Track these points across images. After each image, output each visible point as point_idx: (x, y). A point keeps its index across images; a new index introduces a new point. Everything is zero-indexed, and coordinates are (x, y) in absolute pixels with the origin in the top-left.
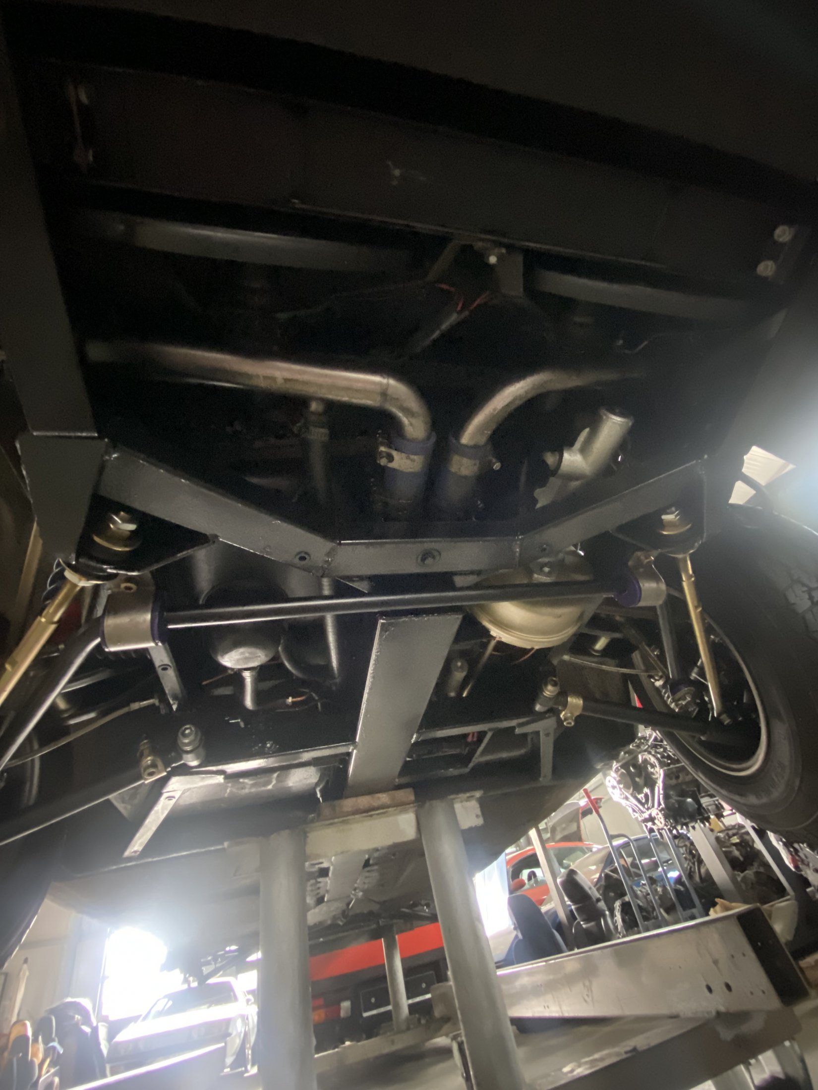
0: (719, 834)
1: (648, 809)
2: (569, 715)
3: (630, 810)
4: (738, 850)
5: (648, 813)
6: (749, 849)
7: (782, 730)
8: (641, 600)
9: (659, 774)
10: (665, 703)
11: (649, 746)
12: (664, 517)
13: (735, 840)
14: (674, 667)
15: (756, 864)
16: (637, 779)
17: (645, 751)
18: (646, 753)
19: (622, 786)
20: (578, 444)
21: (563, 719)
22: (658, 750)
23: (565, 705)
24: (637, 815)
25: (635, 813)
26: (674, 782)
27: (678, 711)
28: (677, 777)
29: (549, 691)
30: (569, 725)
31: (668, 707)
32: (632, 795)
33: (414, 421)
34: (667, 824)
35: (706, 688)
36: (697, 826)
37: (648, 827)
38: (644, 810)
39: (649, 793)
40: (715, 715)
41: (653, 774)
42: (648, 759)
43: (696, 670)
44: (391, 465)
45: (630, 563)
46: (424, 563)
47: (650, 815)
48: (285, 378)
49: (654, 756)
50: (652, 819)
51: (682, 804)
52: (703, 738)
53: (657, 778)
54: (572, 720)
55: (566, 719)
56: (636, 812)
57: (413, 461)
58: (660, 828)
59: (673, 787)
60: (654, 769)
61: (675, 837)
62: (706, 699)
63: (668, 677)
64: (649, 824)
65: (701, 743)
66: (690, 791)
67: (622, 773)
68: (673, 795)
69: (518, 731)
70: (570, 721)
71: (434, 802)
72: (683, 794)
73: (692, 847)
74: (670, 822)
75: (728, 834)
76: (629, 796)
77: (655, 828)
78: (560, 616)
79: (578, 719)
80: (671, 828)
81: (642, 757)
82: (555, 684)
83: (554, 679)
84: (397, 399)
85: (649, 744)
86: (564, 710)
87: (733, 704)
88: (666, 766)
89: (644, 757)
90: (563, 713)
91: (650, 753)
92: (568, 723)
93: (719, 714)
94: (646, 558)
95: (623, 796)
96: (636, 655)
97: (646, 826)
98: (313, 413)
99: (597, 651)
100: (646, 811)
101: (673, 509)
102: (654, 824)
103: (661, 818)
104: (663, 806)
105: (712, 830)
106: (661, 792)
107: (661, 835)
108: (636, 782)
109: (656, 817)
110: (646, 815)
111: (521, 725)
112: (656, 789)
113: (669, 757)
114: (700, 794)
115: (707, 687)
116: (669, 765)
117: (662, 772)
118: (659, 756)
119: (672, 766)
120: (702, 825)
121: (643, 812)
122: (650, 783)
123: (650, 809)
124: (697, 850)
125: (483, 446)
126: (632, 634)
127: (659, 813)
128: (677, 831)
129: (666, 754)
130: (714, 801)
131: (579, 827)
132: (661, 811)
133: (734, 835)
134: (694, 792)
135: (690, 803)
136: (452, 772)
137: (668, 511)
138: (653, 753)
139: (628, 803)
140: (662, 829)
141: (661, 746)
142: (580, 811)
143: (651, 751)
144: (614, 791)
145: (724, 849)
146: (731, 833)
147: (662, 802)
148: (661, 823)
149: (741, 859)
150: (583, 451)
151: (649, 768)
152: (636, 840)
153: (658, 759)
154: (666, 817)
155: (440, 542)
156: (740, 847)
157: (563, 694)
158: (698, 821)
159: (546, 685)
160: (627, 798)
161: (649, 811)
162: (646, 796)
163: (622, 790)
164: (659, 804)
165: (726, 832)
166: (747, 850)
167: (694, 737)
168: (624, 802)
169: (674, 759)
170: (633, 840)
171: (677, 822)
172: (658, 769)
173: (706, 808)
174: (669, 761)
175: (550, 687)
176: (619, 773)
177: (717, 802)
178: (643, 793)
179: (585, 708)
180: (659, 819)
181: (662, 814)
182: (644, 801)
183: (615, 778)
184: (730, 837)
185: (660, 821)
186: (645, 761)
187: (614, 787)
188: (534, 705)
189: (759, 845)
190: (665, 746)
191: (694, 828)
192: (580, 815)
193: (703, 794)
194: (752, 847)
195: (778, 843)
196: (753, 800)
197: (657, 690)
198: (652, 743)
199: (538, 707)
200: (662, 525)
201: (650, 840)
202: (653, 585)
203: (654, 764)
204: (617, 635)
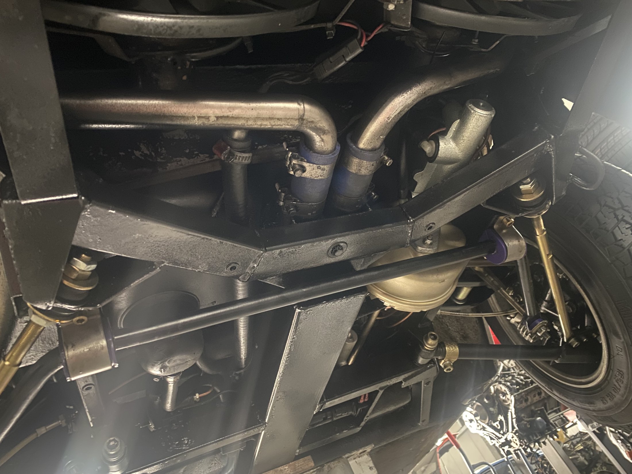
0: (565, 445)
1: (503, 435)
2: (448, 362)
3: (488, 439)
4: (583, 456)
5: (504, 437)
6: (592, 453)
7: (617, 344)
8: (508, 258)
9: (511, 399)
10: (520, 336)
11: (499, 377)
12: (521, 187)
13: (580, 447)
14: (531, 305)
15: (599, 465)
16: (491, 409)
17: (496, 382)
18: (497, 384)
19: (478, 418)
20: (450, 134)
21: (443, 366)
22: (507, 379)
23: (444, 354)
24: (495, 442)
25: (492, 441)
26: (524, 404)
27: (533, 341)
28: (526, 400)
29: (430, 344)
30: (449, 371)
31: (523, 339)
32: (488, 424)
33: (325, 137)
34: (522, 444)
35: (557, 320)
36: (547, 441)
37: (506, 451)
38: (500, 436)
39: (503, 420)
40: (565, 340)
41: (505, 401)
42: (499, 388)
43: (544, 304)
44: (305, 175)
45: (495, 227)
46: (334, 255)
47: (506, 439)
48: (217, 115)
49: (504, 385)
50: (508, 443)
51: (532, 423)
52: (557, 362)
53: (509, 405)
54: (451, 366)
55: (445, 367)
56: (494, 440)
57: (323, 170)
58: (516, 449)
59: (523, 410)
60: (506, 397)
61: (529, 455)
62: (556, 328)
63: (525, 315)
64: (506, 448)
65: (555, 366)
66: (538, 410)
67: (478, 406)
68: (524, 417)
69: (404, 385)
70: (449, 367)
71: (332, 464)
72: (533, 414)
73: (543, 461)
74: (524, 442)
75: (572, 443)
76: (486, 426)
77: (511, 450)
78: (444, 281)
79: (455, 365)
80: (526, 447)
81: (494, 388)
82: (435, 338)
83: (434, 333)
84: (312, 122)
85: (499, 375)
86: (443, 359)
87: (577, 328)
88: (516, 392)
89: (496, 387)
90: (443, 361)
91: (500, 383)
92: (448, 370)
93: (568, 340)
94: (509, 221)
95: (480, 427)
96: (492, 299)
97: (503, 450)
98: (236, 140)
99: (459, 301)
100: (503, 436)
101: (529, 180)
102: (510, 446)
103: (516, 440)
104: (517, 428)
105: (559, 443)
106: (514, 416)
107: (517, 454)
108: (490, 412)
109: (512, 439)
110: (503, 440)
111: (405, 380)
112: (509, 414)
113: (517, 384)
114: (547, 412)
115: (558, 317)
116: (518, 390)
117: (513, 398)
118: (509, 384)
119: (520, 391)
120: (551, 439)
121: (500, 438)
122: (504, 410)
123: (506, 434)
124: (548, 463)
125: (379, 148)
126: (490, 281)
127: (514, 436)
128: (531, 449)
129: (514, 381)
130: (559, 416)
131: (438, 466)
132: (515, 433)
133: (578, 443)
134: (541, 410)
135: (540, 421)
136: (346, 433)
137: (525, 182)
138: (503, 382)
139: (485, 432)
140: (519, 450)
141: (509, 375)
142: (438, 451)
143: (501, 380)
144: (471, 424)
145: (570, 458)
146: (574, 441)
147: (515, 425)
148: (517, 444)
149: (587, 463)
150: (455, 138)
151: (501, 397)
152: (494, 465)
153: (508, 387)
154: (520, 438)
155: (348, 235)
156: (583, 453)
157: (441, 345)
158: (548, 436)
159: (427, 340)
160: (484, 429)
161: (506, 436)
162: (501, 422)
163: (479, 422)
164: (513, 428)
165: (570, 442)
166: (590, 454)
167: (548, 362)
168: (481, 433)
169: (522, 384)
170: (492, 466)
171: (530, 441)
172: (508, 396)
173: (553, 423)
174: (518, 387)
175: (430, 341)
176: (475, 406)
177: (562, 416)
178: (498, 421)
179: (461, 354)
180: (515, 441)
181: (516, 436)
182: (499, 428)
183: (471, 412)
184: (574, 446)
185: (516, 444)
186: (497, 391)
187: (471, 421)
188: (417, 359)
189: (601, 447)
190: (513, 374)
191: (544, 443)
192: (438, 455)
193: (549, 412)
194: (594, 451)
195: (618, 442)
196: (600, 405)
197: (513, 326)
198: (501, 374)
199: (421, 361)
200: (521, 193)
201: (508, 462)
202: (516, 242)
203: (505, 392)
204: (477, 284)
